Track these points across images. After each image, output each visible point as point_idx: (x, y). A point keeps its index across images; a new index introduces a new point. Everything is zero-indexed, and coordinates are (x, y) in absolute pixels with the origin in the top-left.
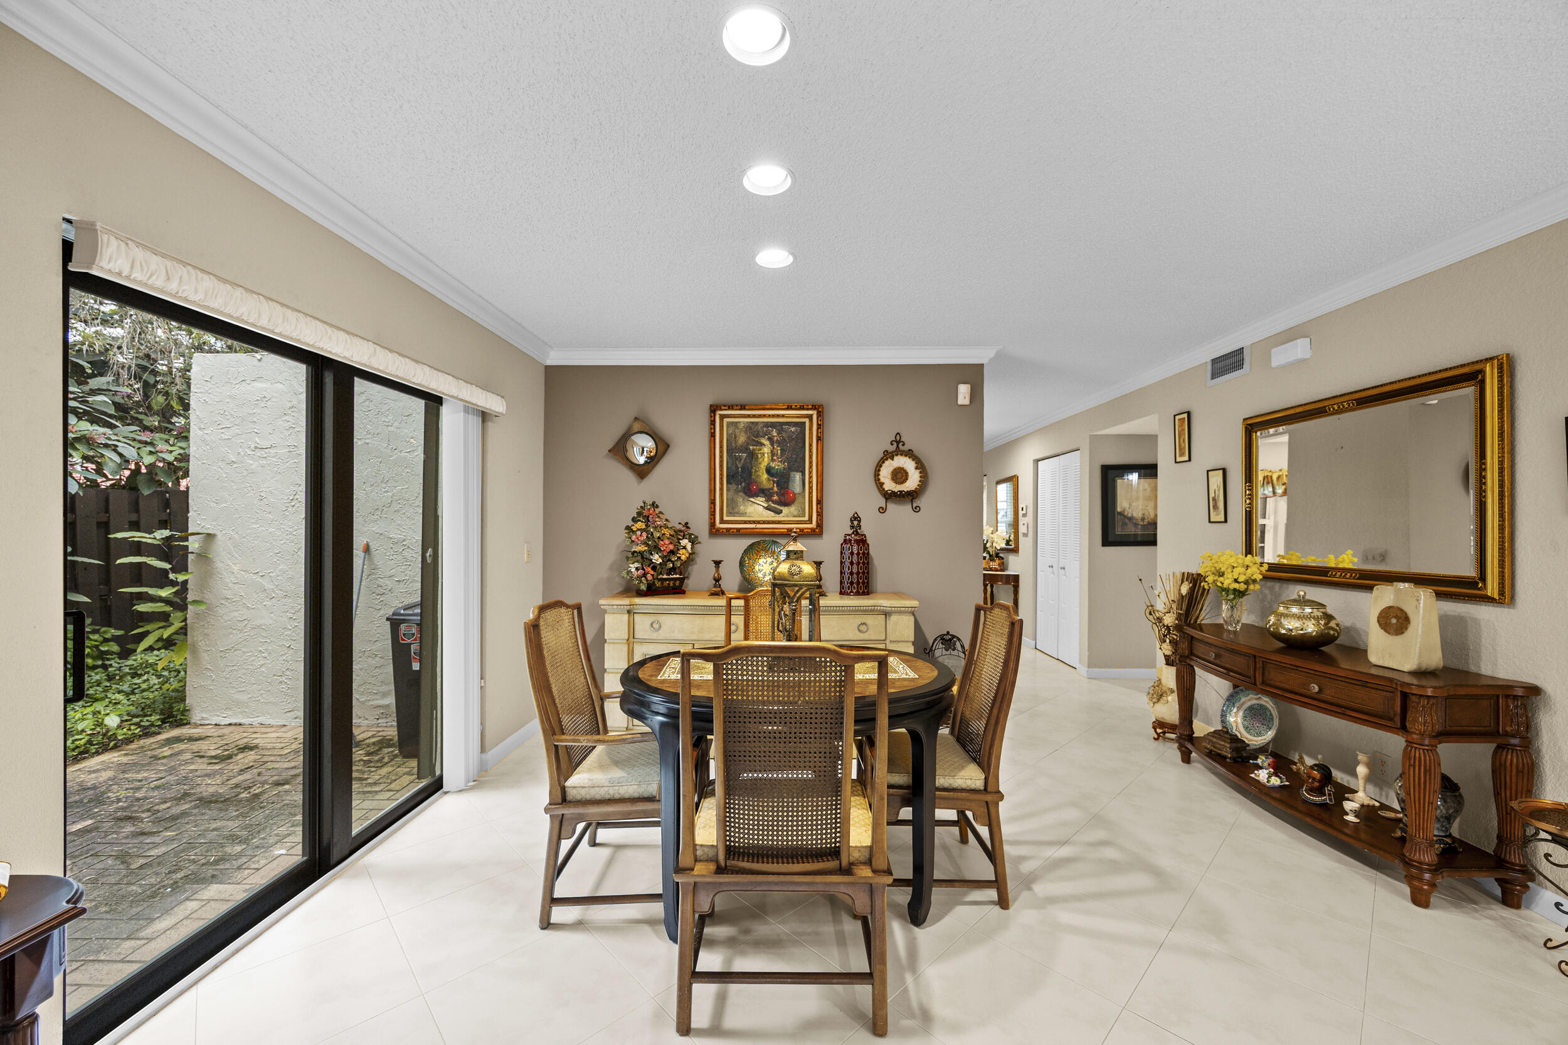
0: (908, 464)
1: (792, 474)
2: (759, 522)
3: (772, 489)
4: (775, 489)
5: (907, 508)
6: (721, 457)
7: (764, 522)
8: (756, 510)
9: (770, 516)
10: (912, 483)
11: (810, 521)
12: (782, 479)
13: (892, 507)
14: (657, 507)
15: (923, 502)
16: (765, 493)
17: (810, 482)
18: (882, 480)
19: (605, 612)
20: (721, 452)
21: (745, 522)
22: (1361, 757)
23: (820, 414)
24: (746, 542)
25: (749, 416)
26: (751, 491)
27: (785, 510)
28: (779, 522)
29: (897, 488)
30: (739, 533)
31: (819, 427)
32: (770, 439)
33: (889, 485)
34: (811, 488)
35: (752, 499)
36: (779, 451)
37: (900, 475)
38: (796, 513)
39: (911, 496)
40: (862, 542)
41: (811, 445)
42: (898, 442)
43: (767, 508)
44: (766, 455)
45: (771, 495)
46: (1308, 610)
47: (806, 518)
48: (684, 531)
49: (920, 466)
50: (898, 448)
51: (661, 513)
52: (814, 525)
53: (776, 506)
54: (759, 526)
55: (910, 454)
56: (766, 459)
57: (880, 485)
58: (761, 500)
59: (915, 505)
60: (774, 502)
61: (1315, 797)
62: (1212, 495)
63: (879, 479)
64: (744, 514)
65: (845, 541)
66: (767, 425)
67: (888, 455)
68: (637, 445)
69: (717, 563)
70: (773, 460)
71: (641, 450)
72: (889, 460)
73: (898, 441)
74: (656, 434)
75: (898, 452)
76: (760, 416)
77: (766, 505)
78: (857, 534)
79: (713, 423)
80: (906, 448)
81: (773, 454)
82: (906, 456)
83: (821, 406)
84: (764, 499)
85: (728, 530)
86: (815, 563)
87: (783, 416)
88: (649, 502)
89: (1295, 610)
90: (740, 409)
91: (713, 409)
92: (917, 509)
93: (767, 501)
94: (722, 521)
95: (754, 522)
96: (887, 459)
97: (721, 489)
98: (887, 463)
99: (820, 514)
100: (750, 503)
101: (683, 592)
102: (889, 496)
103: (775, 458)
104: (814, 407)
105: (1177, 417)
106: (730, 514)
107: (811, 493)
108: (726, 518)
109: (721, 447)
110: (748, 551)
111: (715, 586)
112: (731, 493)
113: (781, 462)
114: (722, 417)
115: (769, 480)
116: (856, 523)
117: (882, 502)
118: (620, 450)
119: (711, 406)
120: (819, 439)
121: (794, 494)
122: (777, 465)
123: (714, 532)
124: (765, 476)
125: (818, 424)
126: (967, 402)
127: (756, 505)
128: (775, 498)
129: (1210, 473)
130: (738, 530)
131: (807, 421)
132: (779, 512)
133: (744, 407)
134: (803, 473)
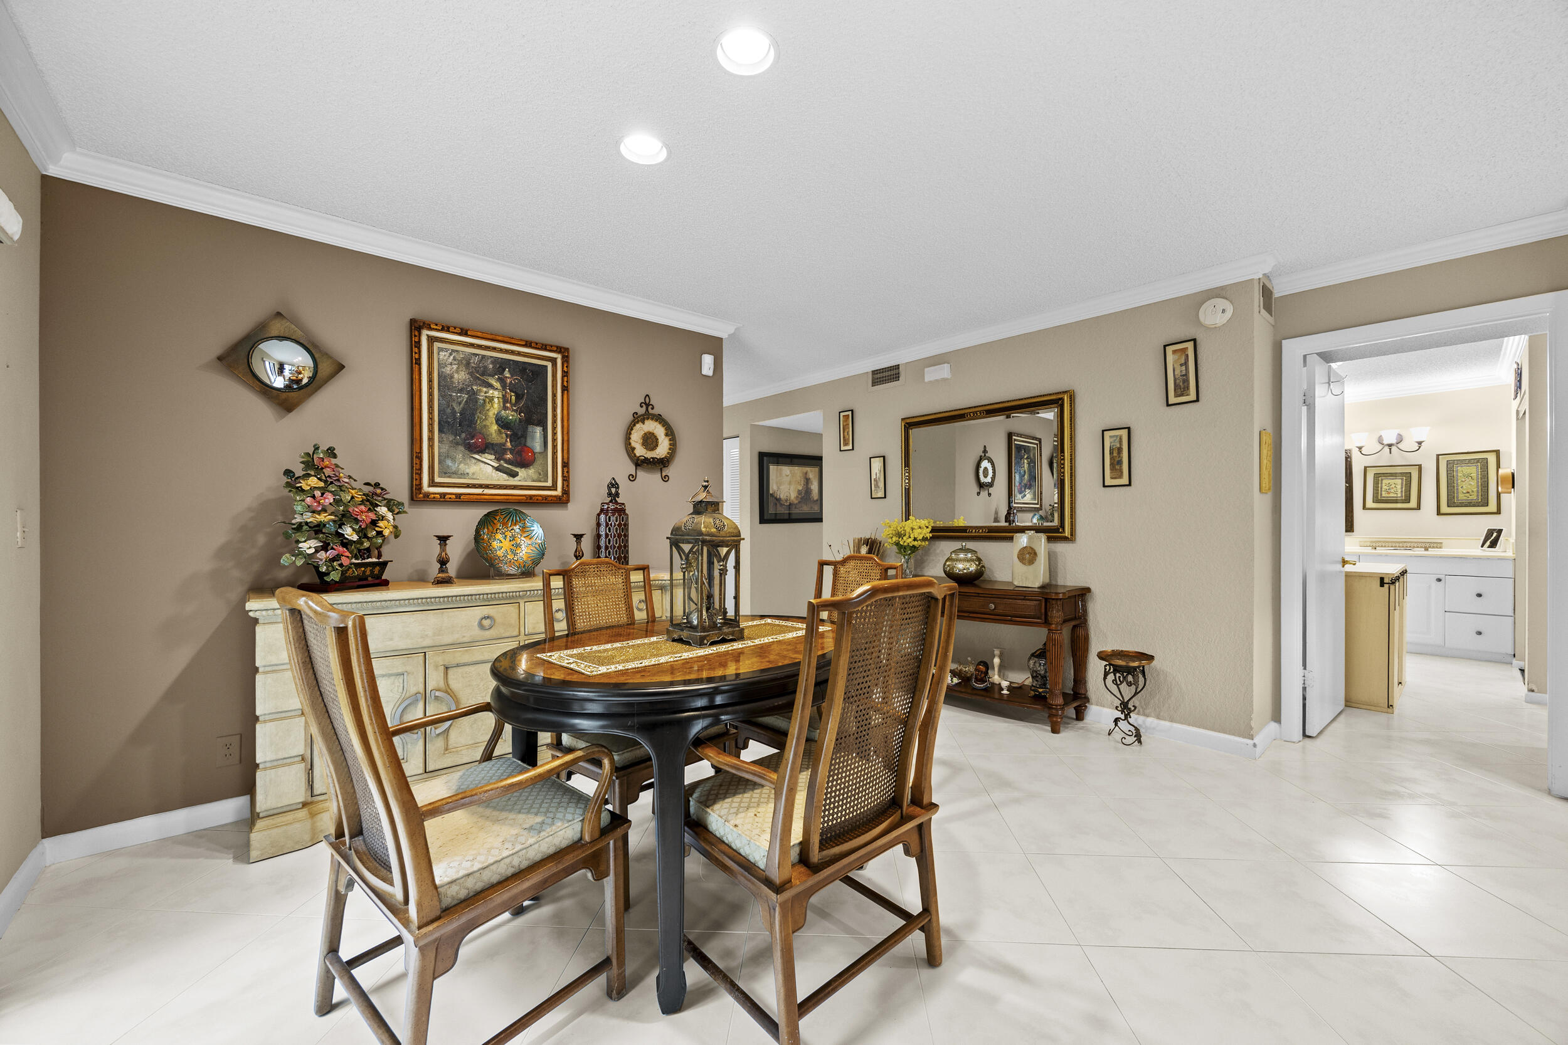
0: (659, 431)
1: (530, 428)
2: (487, 487)
3: (504, 444)
4: (509, 444)
5: (656, 477)
6: (431, 395)
7: (495, 487)
8: (483, 470)
9: (502, 478)
10: (662, 450)
11: (554, 487)
12: (517, 433)
13: (642, 475)
14: (335, 456)
15: (671, 471)
16: (498, 451)
17: (554, 440)
18: (633, 444)
19: (256, 621)
20: (430, 387)
21: (468, 486)
22: (997, 652)
23: (566, 359)
24: (480, 512)
25: (472, 345)
26: (478, 446)
27: (522, 472)
28: (514, 487)
29: (650, 455)
30: (459, 501)
31: (565, 374)
32: (502, 381)
33: (640, 451)
34: (555, 447)
35: (476, 456)
36: (513, 398)
37: (650, 441)
38: (535, 477)
39: (662, 464)
40: (621, 511)
41: (554, 395)
42: (648, 405)
43: (497, 469)
44: (496, 400)
45: (505, 451)
46: (969, 555)
47: (549, 483)
48: (374, 496)
49: (670, 432)
50: (648, 410)
51: (337, 466)
52: (559, 492)
53: (510, 466)
54: (487, 491)
55: (659, 418)
56: (496, 406)
57: (630, 450)
58: (489, 458)
59: (664, 474)
60: (508, 462)
61: (980, 684)
62: (874, 477)
63: (630, 444)
64: (464, 475)
65: (602, 510)
66: (495, 360)
67: (637, 419)
68: (269, 356)
69: (443, 539)
70: (505, 408)
71: (277, 367)
72: (640, 423)
73: (647, 404)
74: (316, 346)
75: (648, 416)
76: (487, 348)
77: (496, 465)
78: (617, 503)
79: (418, 345)
80: (656, 411)
81: (505, 400)
82: (656, 420)
83: (567, 350)
84: (493, 457)
85: (443, 495)
86: (575, 536)
87: (519, 354)
88: (324, 447)
89: (962, 556)
90: (460, 334)
91: (416, 327)
92: (665, 479)
93: (498, 459)
94: (432, 484)
95: (480, 486)
96: (638, 422)
97: (431, 439)
98: (638, 426)
99: (566, 479)
100: (474, 461)
101: (385, 584)
102: (639, 462)
103: (508, 405)
104: (557, 349)
105: (842, 414)
106: (444, 473)
107: (554, 453)
108: (437, 479)
109: (430, 381)
110: (486, 521)
111: (441, 570)
112: (445, 445)
113: (516, 411)
114: (432, 340)
115: (500, 432)
116: (613, 490)
117: (631, 468)
118: (239, 359)
119: (413, 321)
120: (565, 389)
121: (534, 453)
122: (511, 415)
123: (417, 496)
124: (495, 427)
125: (563, 371)
126: (710, 373)
127: (482, 465)
128: (509, 456)
129: (872, 459)
130: (458, 496)
131: (549, 365)
132: (514, 475)
133: (464, 332)
134: (545, 430)
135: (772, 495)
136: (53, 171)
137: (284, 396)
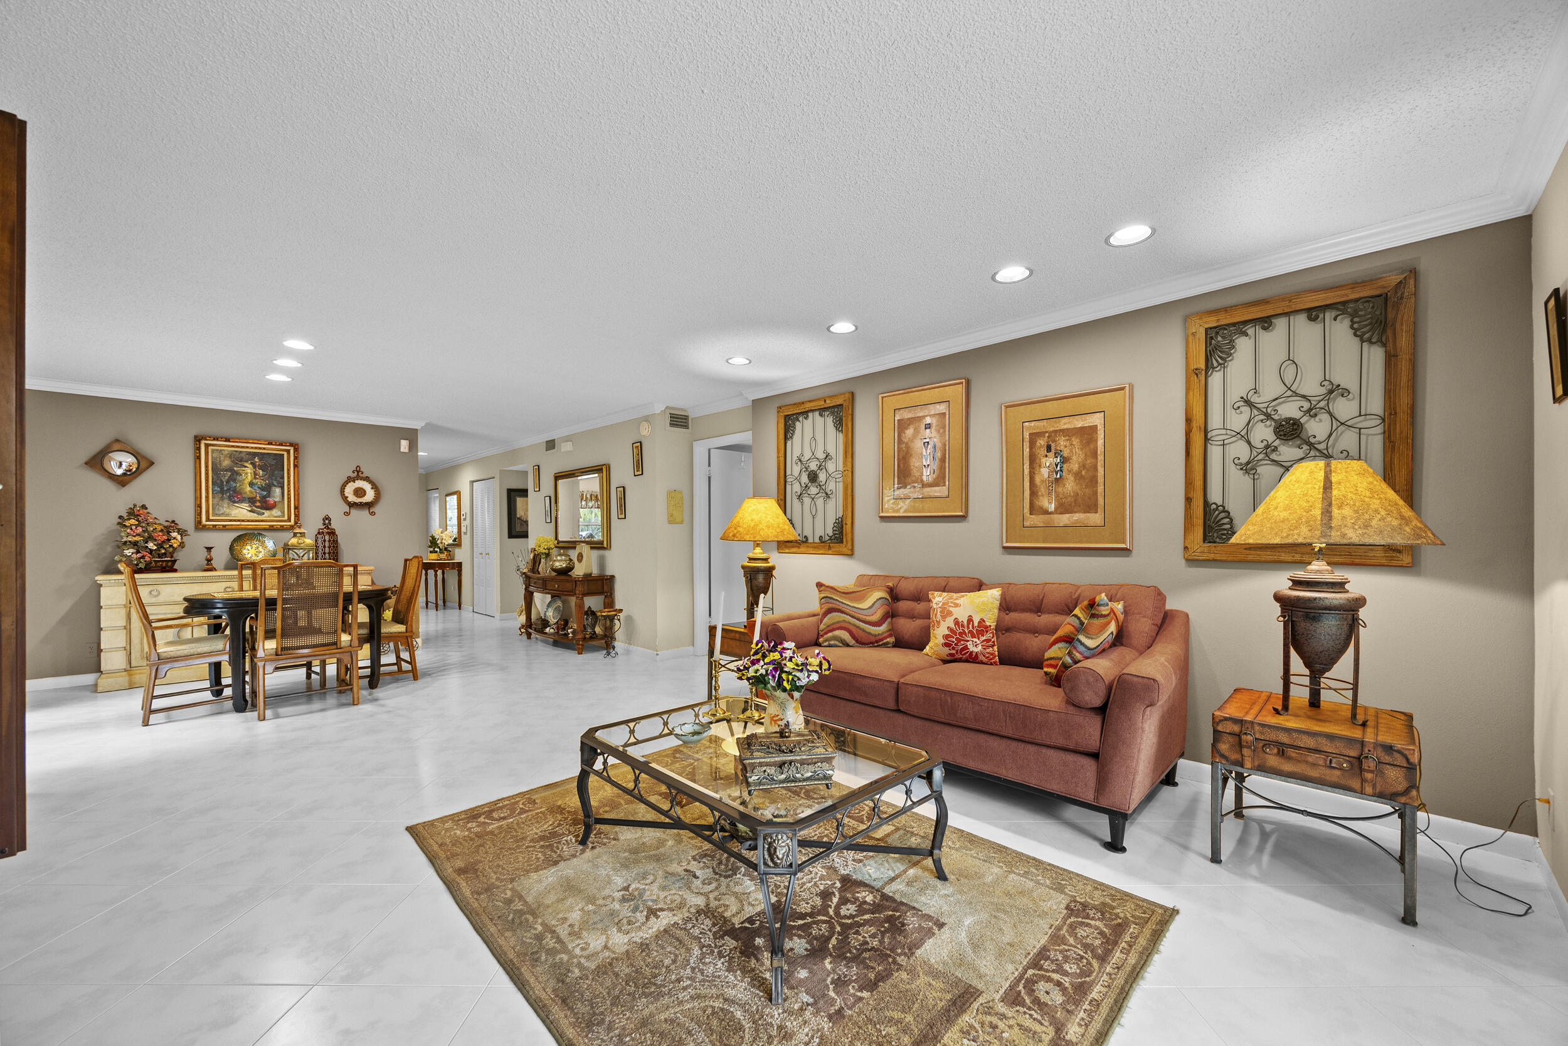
0: (366, 486)
1: (273, 488)
2: (243, 521)
3: (255, 498)
5: (364, 513)
6: (207, 474)
7: (248, 521)
8: (242, 512)
9: (253, 516)
10: (370, 496)
11: (289, 519)
13: (354, 512)
14: (146, 508)
15: (376, 509)
17: (289, 494)
18: (346, 495)
19: (101, 585)
20: (207, 470)
21: (231, 521)
23: (296, 450)
24: (235, 535)
25: (233, 446)
27: (267, 513)
28: (262, 521)
29: (358, 500)
30: (224, 528)
31: (296, 458)
32: (253, 464)
33: (352, 498)
34: (289, 499)
37: (360, 492)
38: (276, 515)
39: (369, 505)
40: (332, 533)
41: (289, 470)
42: (358, 472)
43: (250, 511)
47: (286, 518)
48: (171, 526)
49: (375, 487)
50: (358, 474)
51: (148, 513)
52: (292, 523)
54: (243, 523)
55: (367, 479)
57: (345, 498)
58: (245, 506)
59: (371, 511)
62: (547, 509)
63: (344, 494)
64: (228, 515)
65: (319, 533)
66: (249, 453)
67: (350, 480)
68: (114, 460)
69: (209, 549)
70: (255, 478)
71: (118, 464)
72: (352, 482)
73: (358, 470)
74: (138, 453)
75: (358, 478)
76: (243, 447)
78: (328, 528)
79: (199, 449)
80: (364, 475)
82: (364, 480)
83: (297, 444)
85: (214, 526)
87: (264, 449)
88: (139, 504)
90: (226, 441)
91: (198, 439)
92: (373, 514)
94: (208, 520)
95: (239, 521)
96: (350, 482)
97: (207, 497)
98: (350, 484)
99: (297, 516)
101: (175, 571)
102: (352, 505)
104: (291, 445)
105: (534, 466)
106: (214, 514)
107: (289, 502)
108: (211, 518)
109: (207, 467)
110: (238, 539)
111: (208, 565)
112: (216, 500)
114: (207, 446)
116: (327, 522)
117: (347, 509)
118: (97, 462)
119: (196, 437)
120: (295, 466)
121: (275, 502)
123: (199, 526)
125: (294, 456)
126: (407, 450)
128: (258, 504)
129: (546, 498)
130: (224, 526)
131: (285, 454)
132: (259, 514)
133: (228, 440)
134: (282, 488)
135: (518, 518)
137: (121, 479)
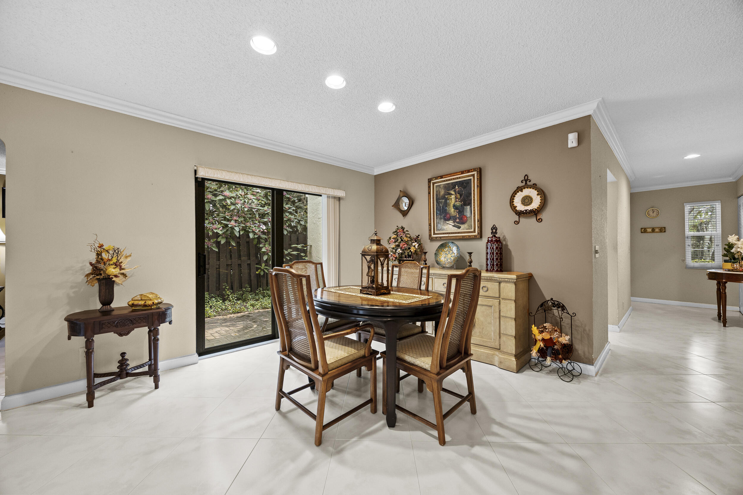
0: (533, 193)
1: (465, 207)
2: (450, 233)
3: (456, 216)
4: (458, 216)
5: (533, 220)
6: (433, 203)
7: (452, 233)
8: (449, 227)
9: (455, 230)
10: (535, 204)
11: (474, 231)
12: (460, 210)
13: (522, 220)
14: (404, 228)
15: (543, 216)
16: (454, 219)
17: (474, 210)
18: (515, 204)
20: (433, 200)
21: (444, 234)
23: (478, 173)
24: (441, 243)
25: (444, 181)
26: (447, 218)
27: (462, 226)
28: (459, 233)
29: (525, 208)
30: (438, 239)
31: (478, 180)
32: (455, 191)
33: (520, 207)
34: (474, 213)
35: (447, 222)
36: (459, 196)
37: (527, 200)
38: (467, 227)
39: (535, 213)
41: (474, 191)
42: (526, 181)
43: (454, 226)
44: (453, 199)
45: (456, 219)
47: (473, 230)
48: (416, 239)
49: (542, 193)
50: (526, 183)
51: (406, 231)
52: (476, 233)
53: (458, 224)
55: (534, 186)
56: (453, 201)
57: (513, 208)
58: (451, 222)
59: (538, 218)
60: (458, 223)
63: (513, 205)
64: (443, 230)
66: (453, 184)
67: (520, 189)
68: (404, 202)
69: (425, 253)
70: (456, 201)
72: (520, 192)
73: (526, 179)
74: (410, 197)
75: (527, 186)
76: (449, 180)
77: (453, 224)
78: (496, 237)
79: (429, 187)
80: (531, 183)
81: (456, 198)
82: (530, 188)
83: (478, 168)
84: (452, 221)
85: (436, 238)
86: (469, 253)
87: (461, 178)
88: (401, 226)
90: (441, 178)
91: (430, 181)
92: (540, 220)
93: (454, 222)
94: (434, 234)
95: (448, 233)
96: (518, 192)
97: (434, 218)
98: (519, 194)
100: (446, 224)
102: (520, 214)
103: (457, 200)
104: (474, 170)
106: (438, 230)
107: (474, 216)
108: (436, 232)
109: (433, 198)
110: (441, 247)
112: (438, 220)
113: (460, 201)
114: (433, 184)
115: (455, 211)
116: (494, 231)
117: (516, 218)
118: (397, 205)
119: (428, 179)
121: (467, 217)
122: (458, 204)
123: (431, 238)
124: (453, 210)
125: (477, 178)
126: (575, 144)
127: (449, 225)
128: (458, 220)
130: (440, 237)
131: (472, 178)
132: (459, 228)
134: (471, 207)
136: (375, 174)
137: (404, 213)
